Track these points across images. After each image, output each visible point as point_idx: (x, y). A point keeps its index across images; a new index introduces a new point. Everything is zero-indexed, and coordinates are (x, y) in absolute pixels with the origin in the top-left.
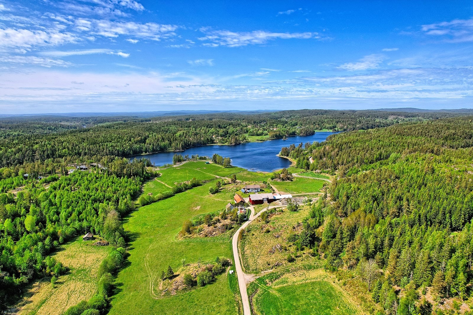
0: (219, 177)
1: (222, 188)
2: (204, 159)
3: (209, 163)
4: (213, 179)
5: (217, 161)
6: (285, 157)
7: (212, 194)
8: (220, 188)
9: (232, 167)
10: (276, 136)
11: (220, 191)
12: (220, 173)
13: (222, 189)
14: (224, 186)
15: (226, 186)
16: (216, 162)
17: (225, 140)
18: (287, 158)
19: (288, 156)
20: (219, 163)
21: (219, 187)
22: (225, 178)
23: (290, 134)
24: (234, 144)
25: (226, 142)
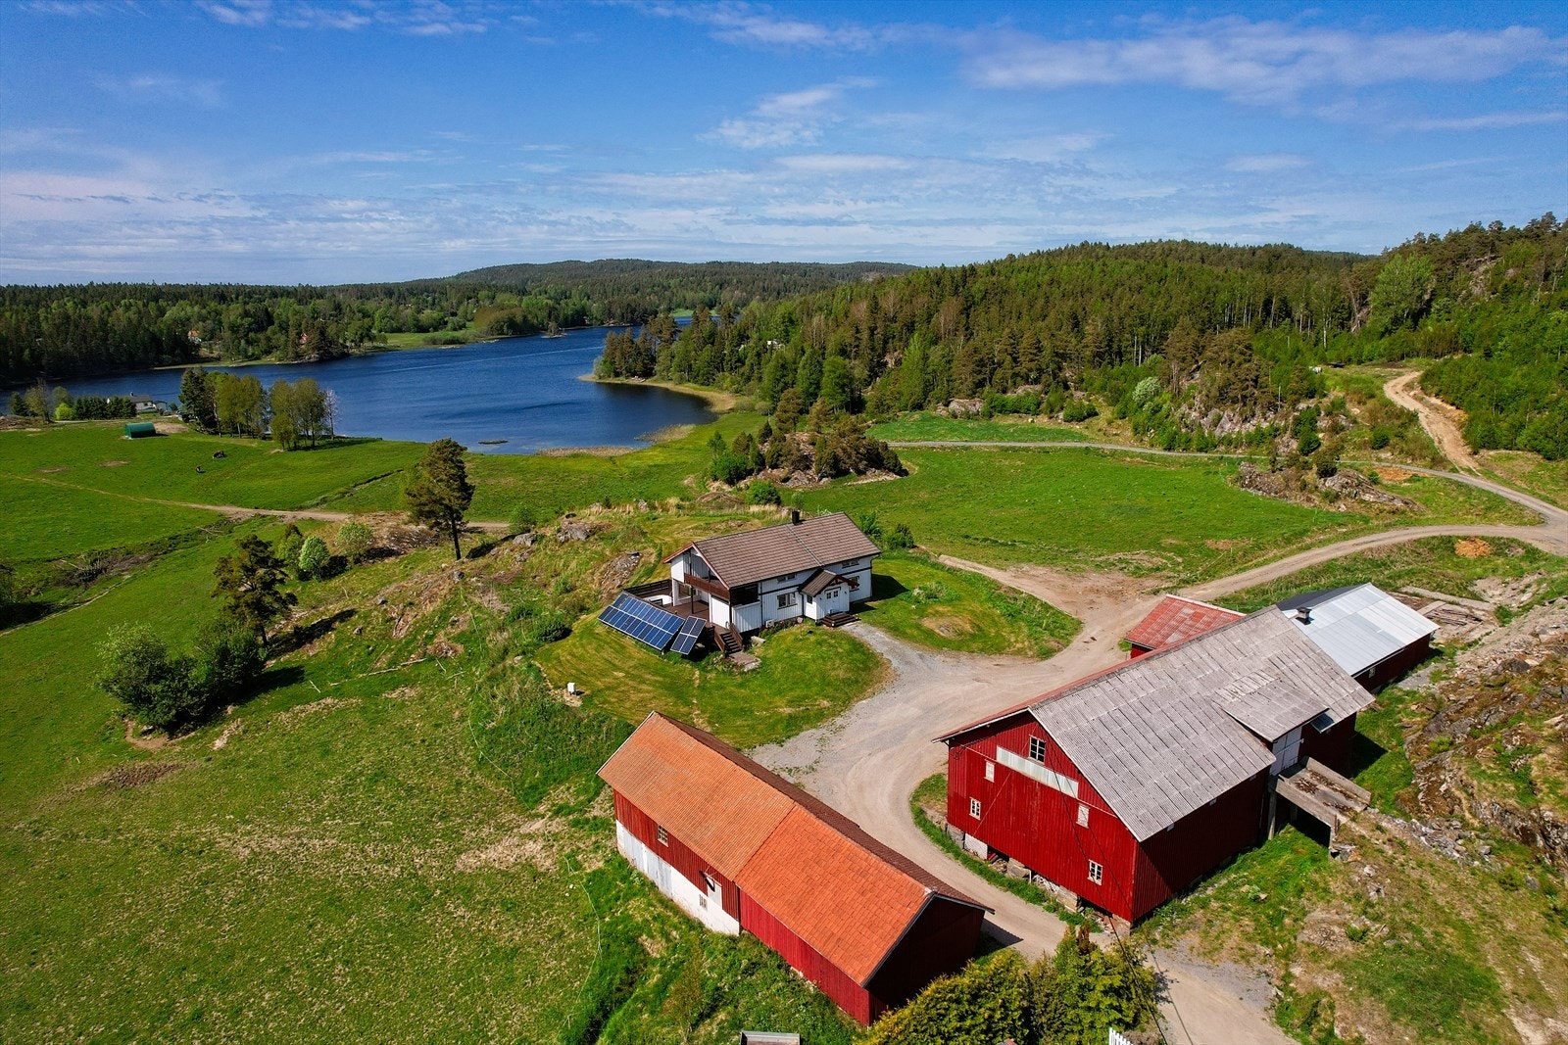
0: (250, 512)
1: (300, 615)
2: (115, 415)
3: (151, 432)
4: (193, 538)
5: (220, 415)
6: (636, 381)
7: (172, 729)
8: (282, 626)
9: (340, 443)
10: (512, 324)
11: (289, 659)
12: (255, 484)
13: (304, 636)
14: (317, 587)
15: (352, 589)
16: (210, 424)
17: (263, 342)
18: (648, 382)
19: (647, 373)
20: (236, 429)
21: (263, 612)
22: (306, 514)
23: (566, 319)
24: (314, 356)
25: (268, 352)
